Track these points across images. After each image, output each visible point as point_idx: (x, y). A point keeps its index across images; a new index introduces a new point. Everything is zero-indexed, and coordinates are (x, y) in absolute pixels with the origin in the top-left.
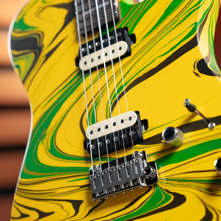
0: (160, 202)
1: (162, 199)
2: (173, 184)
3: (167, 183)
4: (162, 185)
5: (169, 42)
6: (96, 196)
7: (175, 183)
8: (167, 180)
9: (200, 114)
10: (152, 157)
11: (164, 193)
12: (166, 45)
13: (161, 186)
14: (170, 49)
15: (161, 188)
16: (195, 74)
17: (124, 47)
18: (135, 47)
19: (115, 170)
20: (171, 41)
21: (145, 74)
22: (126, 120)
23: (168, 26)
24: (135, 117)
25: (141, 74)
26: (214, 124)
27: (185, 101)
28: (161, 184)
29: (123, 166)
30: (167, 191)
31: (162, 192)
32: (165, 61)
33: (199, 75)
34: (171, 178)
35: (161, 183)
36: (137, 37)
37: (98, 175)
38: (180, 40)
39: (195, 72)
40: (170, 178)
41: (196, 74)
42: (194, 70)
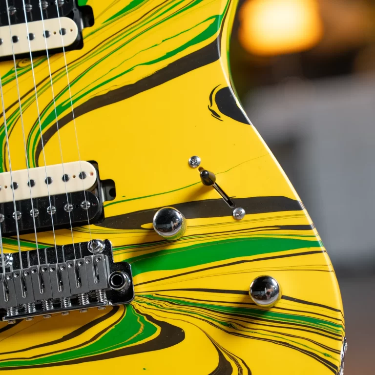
0: (135, 335)
1: (138, 330)
2: (161, 306)
3: (149, 304)
4: (140, 305)
5: (163, 41)
6: (8, 315)
7: (163, 304)
8: (150, 297)
9: (217, 188)
10: (121, 252)
11: (142, 320)
12: (156, 45)
13: (137, 307)
14: (164, 54)
15: (137, 311)
16: (211, 113)
17: (72, 30)
18: (92, 33)
19: (51, 270)
20: (166, 40)
21: (110, 92)
22: (74, 177)
23: (161, 8)
24: (92, 174)
25: (102, 91)
26: (243, 211)
27: (190, 160)
28: (138, 303)
29: (69, 266)
30: (150, 318)
31: (139, 318)
32: (153, 75)
33: (220, 117)
34: (157, 294)
35: (137, 301)
36: (96, 14)
37: (15, 276)
38: (185, 43)
39: (211, 108)
40: (155, 295)
41: (214, 113)
42: (210, 105)
